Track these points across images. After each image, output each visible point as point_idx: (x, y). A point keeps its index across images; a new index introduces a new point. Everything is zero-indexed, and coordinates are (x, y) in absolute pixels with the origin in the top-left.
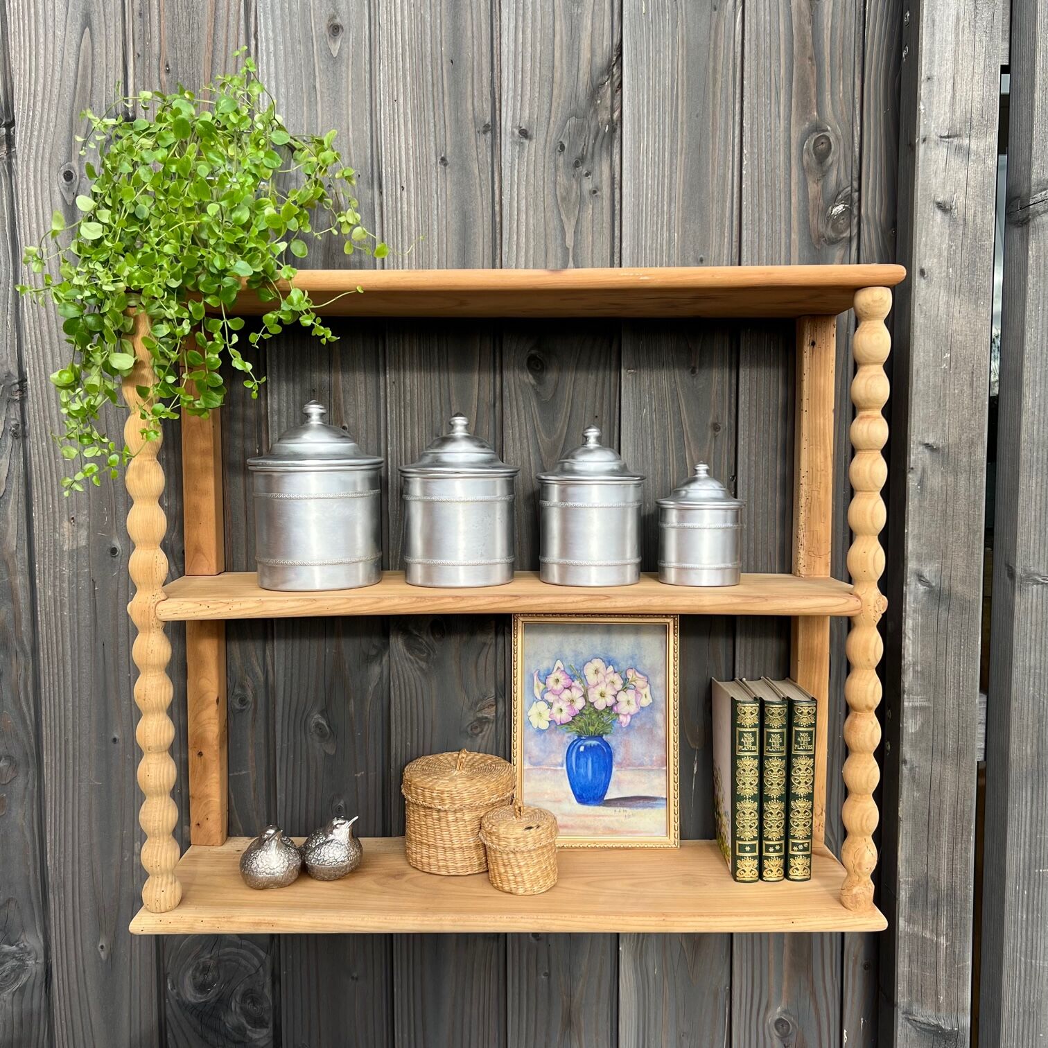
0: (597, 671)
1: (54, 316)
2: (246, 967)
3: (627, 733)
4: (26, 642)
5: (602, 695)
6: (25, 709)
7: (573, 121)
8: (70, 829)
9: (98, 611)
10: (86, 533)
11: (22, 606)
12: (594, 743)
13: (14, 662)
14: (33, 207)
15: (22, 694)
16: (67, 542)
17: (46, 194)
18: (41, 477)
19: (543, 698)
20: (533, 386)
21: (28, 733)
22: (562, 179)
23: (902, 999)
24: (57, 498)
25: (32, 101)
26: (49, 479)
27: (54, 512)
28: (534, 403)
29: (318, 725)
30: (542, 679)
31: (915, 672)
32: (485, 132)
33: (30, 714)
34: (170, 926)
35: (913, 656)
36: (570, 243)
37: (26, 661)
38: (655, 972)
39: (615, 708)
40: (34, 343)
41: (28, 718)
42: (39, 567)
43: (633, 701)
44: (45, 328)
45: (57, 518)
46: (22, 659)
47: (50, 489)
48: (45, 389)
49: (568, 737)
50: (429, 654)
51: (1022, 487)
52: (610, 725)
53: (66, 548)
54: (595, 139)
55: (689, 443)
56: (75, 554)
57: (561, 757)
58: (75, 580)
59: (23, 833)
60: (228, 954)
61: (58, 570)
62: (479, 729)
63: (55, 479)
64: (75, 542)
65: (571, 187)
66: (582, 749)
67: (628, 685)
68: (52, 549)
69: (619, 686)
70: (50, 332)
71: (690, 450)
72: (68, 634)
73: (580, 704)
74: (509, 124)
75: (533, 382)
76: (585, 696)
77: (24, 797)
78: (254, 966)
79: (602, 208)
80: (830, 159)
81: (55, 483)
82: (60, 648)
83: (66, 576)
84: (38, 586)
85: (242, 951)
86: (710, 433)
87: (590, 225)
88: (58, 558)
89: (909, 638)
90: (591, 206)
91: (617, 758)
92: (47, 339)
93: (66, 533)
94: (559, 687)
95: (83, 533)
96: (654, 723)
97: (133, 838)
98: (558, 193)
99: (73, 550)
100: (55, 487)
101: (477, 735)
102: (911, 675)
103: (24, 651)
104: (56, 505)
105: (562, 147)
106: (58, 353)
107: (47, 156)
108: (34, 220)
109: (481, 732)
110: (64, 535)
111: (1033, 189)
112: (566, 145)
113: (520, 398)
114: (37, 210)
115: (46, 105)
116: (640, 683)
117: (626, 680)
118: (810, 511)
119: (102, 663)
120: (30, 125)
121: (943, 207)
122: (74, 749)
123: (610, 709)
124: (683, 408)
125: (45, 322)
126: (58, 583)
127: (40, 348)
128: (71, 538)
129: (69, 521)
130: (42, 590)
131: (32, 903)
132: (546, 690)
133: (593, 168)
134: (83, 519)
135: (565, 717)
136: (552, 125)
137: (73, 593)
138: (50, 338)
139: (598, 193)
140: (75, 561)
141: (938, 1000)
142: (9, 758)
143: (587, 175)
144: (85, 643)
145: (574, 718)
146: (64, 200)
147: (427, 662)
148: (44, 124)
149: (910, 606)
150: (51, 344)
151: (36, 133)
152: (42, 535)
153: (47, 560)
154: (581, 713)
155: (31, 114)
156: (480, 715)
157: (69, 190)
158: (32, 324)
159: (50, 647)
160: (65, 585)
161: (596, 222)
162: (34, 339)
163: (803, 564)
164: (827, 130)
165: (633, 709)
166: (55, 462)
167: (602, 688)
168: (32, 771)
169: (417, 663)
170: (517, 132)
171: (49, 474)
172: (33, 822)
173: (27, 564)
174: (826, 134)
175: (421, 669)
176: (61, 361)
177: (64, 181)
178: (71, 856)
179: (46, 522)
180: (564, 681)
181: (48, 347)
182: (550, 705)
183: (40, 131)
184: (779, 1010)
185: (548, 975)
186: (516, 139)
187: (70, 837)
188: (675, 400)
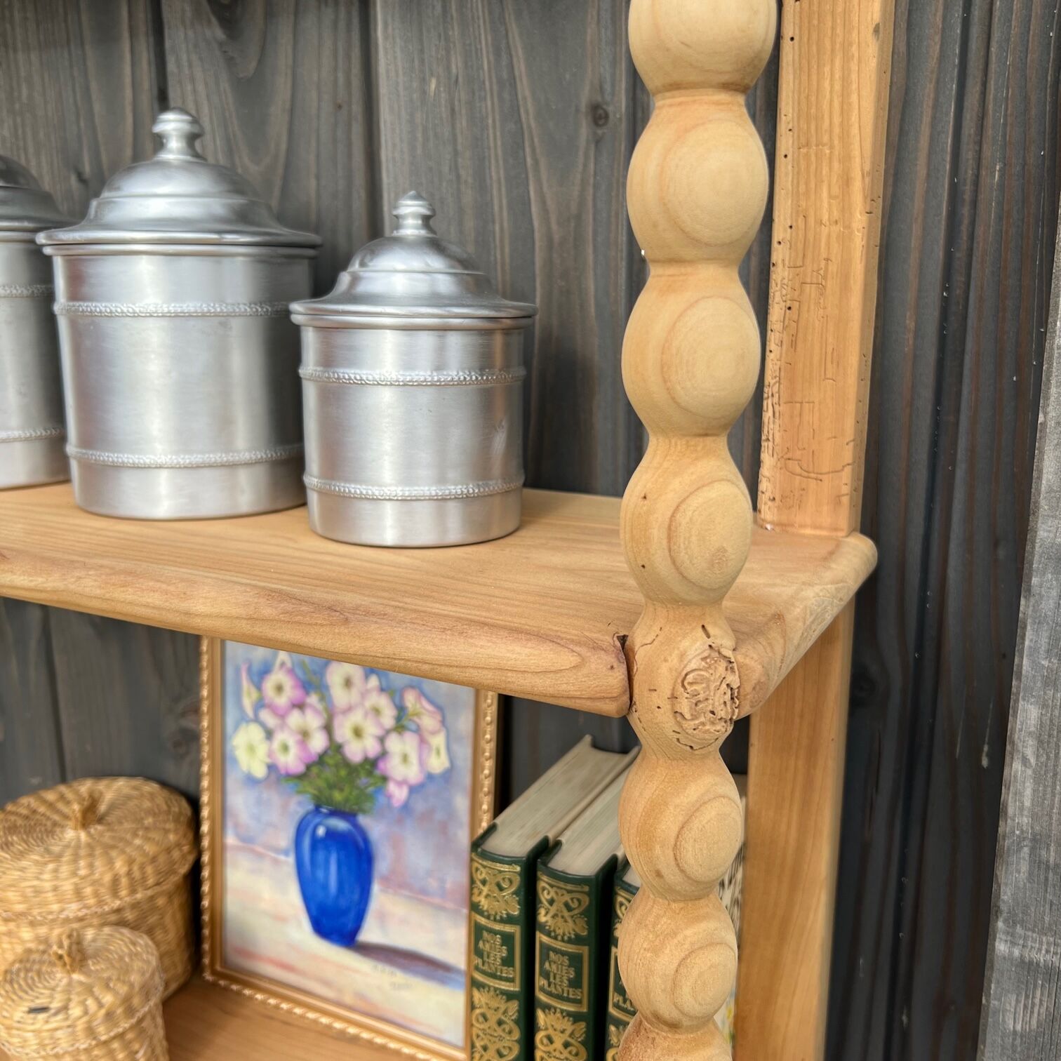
0: (348, 683)
3: (400, 821)
5: (358, 733)
12: (340, 825)
19: (256, 715)
20: (221, 44)
30: (256, 679)
31: (1037, 863)
35: (1034, 816)
39: (381, 765)
43: (414, 758)
49: (299, 805)
52: (370, 797)
55: (536, 162)
57: (285, 838)
66: (321, 831)
67: (405, 722)
69: (388, 718)
71: (539, 182)
73: (318, 743)
76: (328, 728)
86: (585, 131)
89: (1025, 761)
91: (382, 865)
94: (282, 701)
96: (451, 814)
102: (1024, 867)
113: (199, 74)
116: (429, 721)
117: (401, 710)
118: (793, 344)
123: (371, 764)
124: (521, 67)
132: (260, 704)
135: (292, 761)
145: (308, 767)
149: (1035, 663)
154: (321, 760)
163: (768, 494)
165: (413, 773)
167: (356, 718)
180: (290, 691)
182: (269, 734)
188: (501, 49)
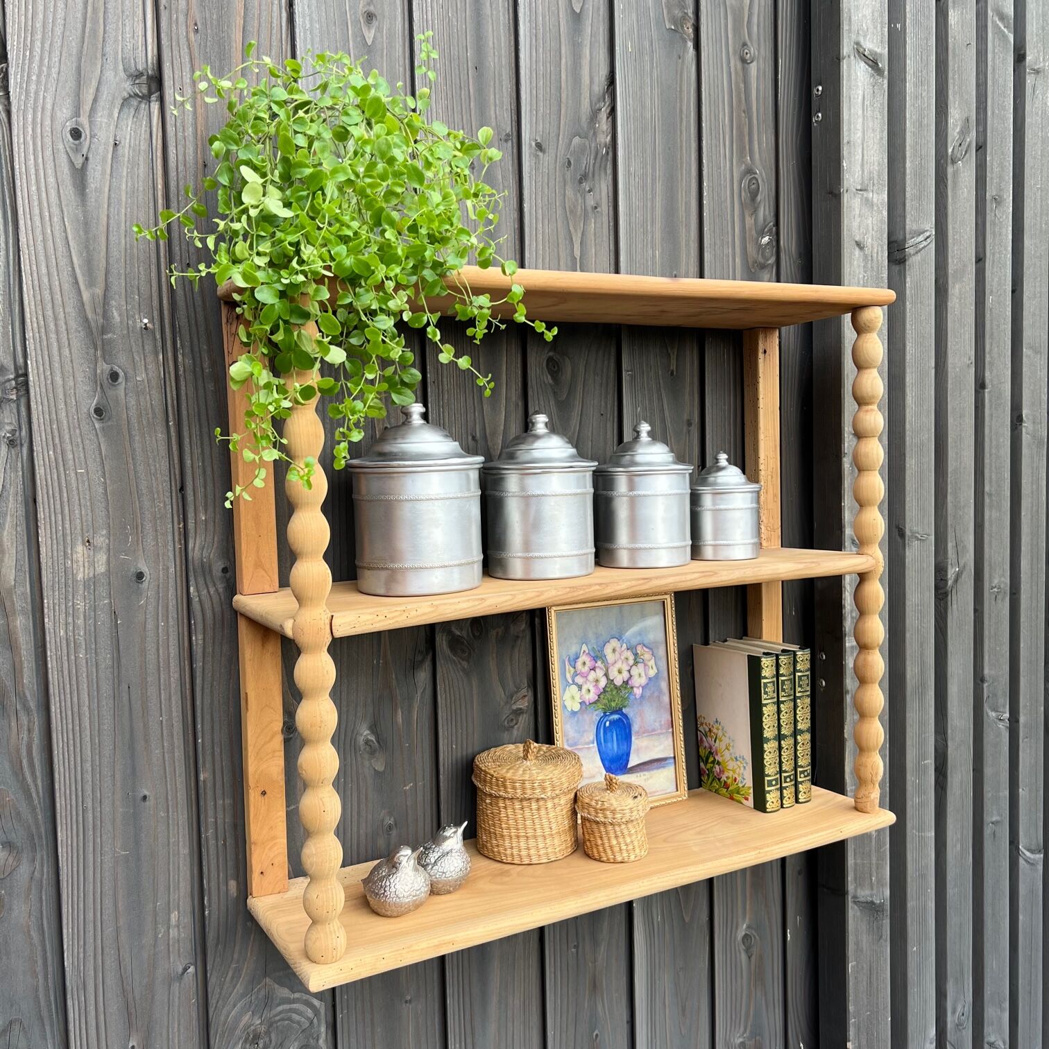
0: (614, 650)
1: (60, 299)
2: (298, 1023)
3: (641, 703)
4: (29, 698)
5: (620, 672)
6: (29, 780)
7: (576, 140)
8: (90, 915)
9: (121, 648)
10: (104, 558)
11: (24, 653)
12: (616, 717)
13: (13, 724)
14: (32, 166)
15: (25, 762)
16: (82, 569)
17: (48, 153)
18: (47, 493)
19: (573, 681)
20: (551, 386)
21: (34, 809)
22: (570, 192)
23: (851, 887)
24: (68, 518)
25: (29, 39)
26: (57, 495)
27: (64, 535)
28: (552, 403)
29: (367, 742)
30: (573, 663)
32: (506, 141)
33: (36, 785)
34: (352, 972)
36: (577, 253)
37: (29, 721)
38: (658, 918)
39: (630, 682)
40: (36, 330)
41: (33, 790)
42: (48, 603)
43: (643, 674)
44: (49, 313)
45: (69, 541)
46: (24, 719)
47: (58, 506)
48: (50, 386)
49: (596, 716)
50: (470, 654)
51: (907, 465)
52: (628, 698)
53: (80, 577)
54: (595, 158)
55: (670, 437)
56: (92, 583)
57: (591, 736)
58: (92, 613)
59: (30, 935)
60: (281, 1012)
61: (71, 604)
62: (514, 722)
63: (65, 495)
64: (92, 569)
65: (577, 200)
66: (608, 724)
67: (638, 660)
68: (63, 580)
69: (631, 662)
70: (56, 319)
71: (671, 443)
72: (85, 680)
73: (603, 682)
74: (528, 136)
75: (551, 381)
76: (606, 675)
77: (29, 889)
78: (308, 1018)
79: (602, 224)
80: (759, 198)
81: (66, 500)
82: (75, 699)
83: (82, 610)
84: (46, 625)
85: (294, 1006)
86: (685, 428)
87: (593, 238)
88: (70, 590)
90: (593, 220)
91: (635, 727)
92: (52, 326)
93: (81, 559)
94: (586, 669)
95: (102, 558)
96: (660, 691)
97: (169, 908)
98: (567, 205)
99: (89, 579)
100: (66, 504)
101: (513, 727)
102: (851, 620)
103: (27, 709)
104: (67, 526)
105: (569, 163)
106: (66, 344)
107: (49, 106)
108: (33, 181)
109: (516, 724)
110: (77, 562)
111: (907, 236)
112: (572, 162)
113: (541, 398)
114: (37, 170)
115: (47, 46)
116: (647, 656)
117: (636, 655)
119: (127, 708)
120: (26, 67)
121: (859, 245)
122: (94, 818)
123: (626, 683)
124: (666, 406)
125: (49, 306)
126: (70, 620)
127: (44, 337)
128: (86, 564)
129: (83, 544)
130: (52, 631)
131: (41, 1019)
132: (576, 674)
133: (594, 184)
134: (101, 540)
135: (592, 696)
136: (561, 142)
137: (90, 631)
138: (56, 325)
139: (599, 209)
140: (92, 591)
141: (871, 879)
142: (9, 845)
143: (589, 191)
144: (106, 688)
145: (599, 696)
146: (71, 163)
147: (468, 662)
148: (45, 69)
150: (57, 332)
151: (34, 78)
152: (50, 564)
153: (57, 593)
154: (605, 690)
155: (28, 54)
156: (514, 707)
157: (77, 149)
158: (33, 307)
159: (63, 697)
160: (80, 622)
161: (597, 235)
162: (35, 325)
163: (764, 538)
164: (756, 173)
165: (643, 681)
166: (65, 474)
167: (619, 665)
168: (43, 854)
169: (460, 663)
170: (534, 144)
171: (57, 489)
172: (42, 919)
173: (29, 600)
174: (756, 176)
175: (464, 670)
176: (71, 353)
177: (71, 139)
178: (92, 948)
179: (55, 547)
180: (589, 664)
181: (53, 336)
182: (580, 688)
183: (39, 76)
184: (745, 926)
185: (576, 947)
186: (533, 151)
187: (91, 925)
188: (660, 399)
